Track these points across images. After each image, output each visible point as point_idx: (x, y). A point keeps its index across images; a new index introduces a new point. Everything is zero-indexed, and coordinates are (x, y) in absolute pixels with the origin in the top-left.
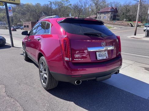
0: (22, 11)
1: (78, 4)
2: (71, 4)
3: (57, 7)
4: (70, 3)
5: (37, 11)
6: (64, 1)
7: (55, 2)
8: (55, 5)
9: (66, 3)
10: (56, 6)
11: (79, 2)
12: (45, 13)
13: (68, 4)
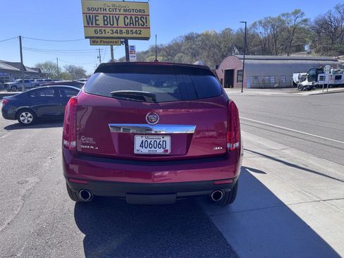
0: (193, 49)
1: (329, 17)
2: (305, 21)
3: (269, 31)
4: (304, 18)
5: (222, 46)
6: (287, 14)
7: (263, 22)
8: (265, 26)
9: (293, 18)
10: (266, 30)
11: (333, 10)
12: (239, 49)
13: (299, 20)
